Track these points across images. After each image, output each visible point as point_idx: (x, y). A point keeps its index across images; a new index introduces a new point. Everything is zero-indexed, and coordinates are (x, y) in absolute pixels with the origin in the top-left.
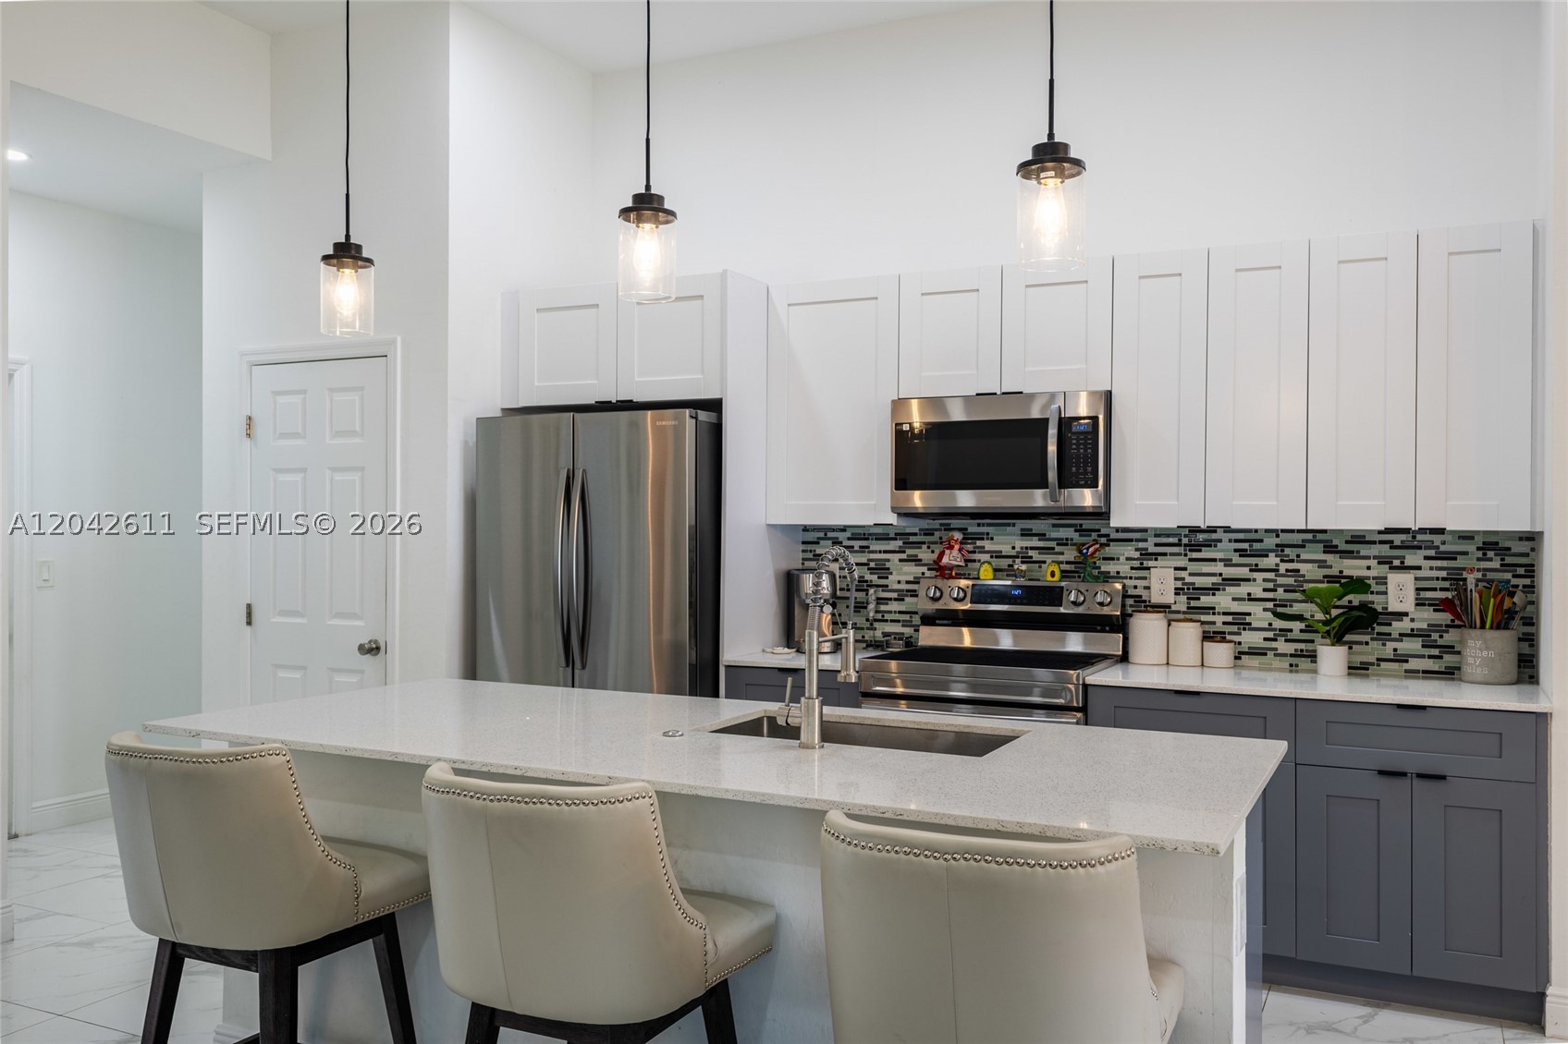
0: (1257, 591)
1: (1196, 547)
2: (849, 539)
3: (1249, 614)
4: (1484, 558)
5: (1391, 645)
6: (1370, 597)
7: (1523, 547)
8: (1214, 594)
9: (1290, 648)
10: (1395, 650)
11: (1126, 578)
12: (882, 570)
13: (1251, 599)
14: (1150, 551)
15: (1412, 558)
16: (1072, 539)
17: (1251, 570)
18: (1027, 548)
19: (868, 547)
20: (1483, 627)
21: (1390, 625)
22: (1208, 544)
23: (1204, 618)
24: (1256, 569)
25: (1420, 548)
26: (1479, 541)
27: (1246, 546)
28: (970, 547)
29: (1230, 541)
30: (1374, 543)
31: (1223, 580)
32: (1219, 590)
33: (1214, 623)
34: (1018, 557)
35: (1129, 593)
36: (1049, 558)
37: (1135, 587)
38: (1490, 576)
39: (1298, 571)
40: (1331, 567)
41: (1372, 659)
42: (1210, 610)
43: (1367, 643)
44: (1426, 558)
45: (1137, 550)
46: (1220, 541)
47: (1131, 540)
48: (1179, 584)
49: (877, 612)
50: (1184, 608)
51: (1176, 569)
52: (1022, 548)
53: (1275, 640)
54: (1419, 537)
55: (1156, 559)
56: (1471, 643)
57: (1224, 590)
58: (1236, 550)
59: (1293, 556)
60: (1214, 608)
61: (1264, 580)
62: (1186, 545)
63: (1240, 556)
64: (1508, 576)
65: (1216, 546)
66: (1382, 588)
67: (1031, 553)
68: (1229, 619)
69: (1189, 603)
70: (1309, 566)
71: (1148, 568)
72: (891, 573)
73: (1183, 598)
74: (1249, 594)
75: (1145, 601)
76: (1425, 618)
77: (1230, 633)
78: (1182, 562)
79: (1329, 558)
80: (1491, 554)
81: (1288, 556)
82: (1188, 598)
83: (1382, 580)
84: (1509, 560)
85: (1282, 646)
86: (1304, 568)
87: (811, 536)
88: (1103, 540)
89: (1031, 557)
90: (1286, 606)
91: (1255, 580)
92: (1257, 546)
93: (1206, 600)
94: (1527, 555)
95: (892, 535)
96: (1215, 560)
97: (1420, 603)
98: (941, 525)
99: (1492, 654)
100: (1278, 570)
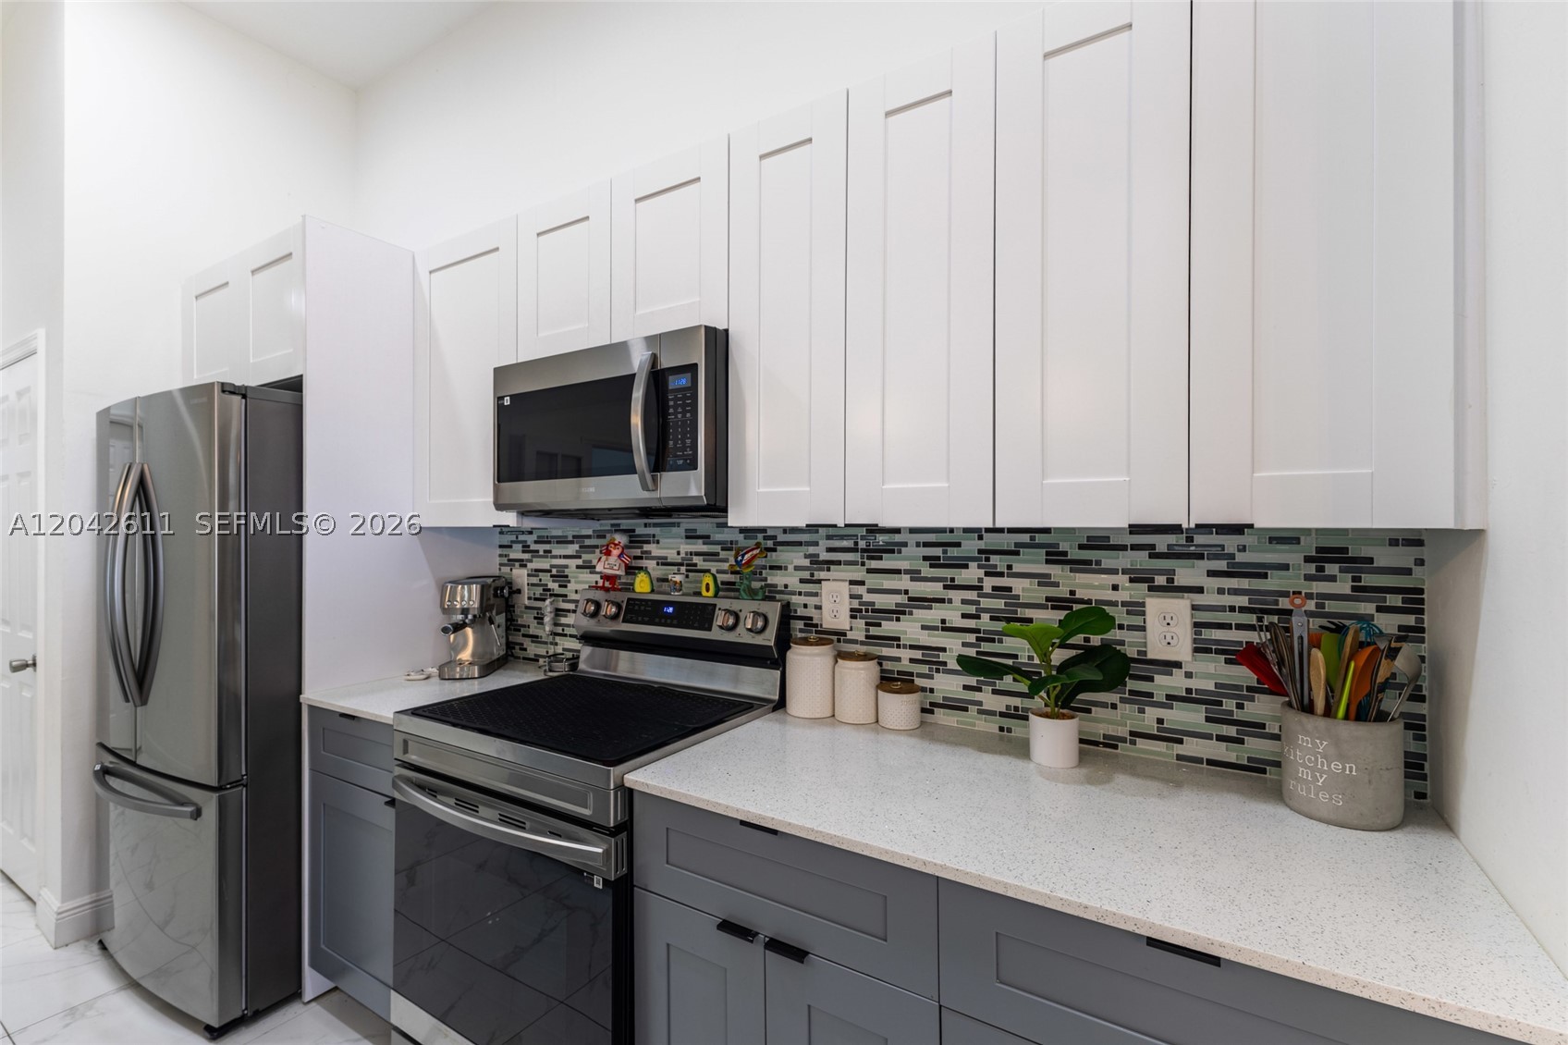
0: (955, 619)
1: (875, 553)
2: (536, 542)
3: (944, 650)
4: (1320, 576)
5: (1152, 713)
6: (1116, 634)
7: (1403, 557)
8: (898, 619)
9: (999, 703)
10: (1160, 721)
11: (793, 593)
12: (562, 578)
13: (945, 627)
14: (821, 558)
15: (1187, 574)
16: (737, 542)
17: (946, 587)
18: (691, 554)
19: (550, 552)
20: (1329, 712)
21: (1151, 679)
22: (890, 549)
23: (886, 652)
24: (951, 585)
25: (1201, 557)
26: (1309, 546)
27: (938, 552)
28: (637, 552)
29: (918, 545)
30: (1123, 548)
31: (910, 599)
32: (904, 613)
33: (898, 659)
34: (682, 564)
35: (799, 614)
36: (713, 567)
37: (805, 606)
38: (1331, 606)
39: (1010, 589)
40: (1056, 585)
41: (1122, 731)
42: (894, 640)
43: (1114, 706)
44: (1211, 574)
45: (806, 556)
46: (905, 545)
47: (800, 544)
48: (855, 604)
49: (556, 624)
50: (860, 636)
51: (852, 583)
52: (686, 554)
53: (979, 689)
54: (1199, 539)
55: (829, 570)
56: (1304, 740)
57: (911, 613)
58: (925, 558)
59: (1002, 568)
60: (898, 639)
61: (964, 602)
62: (863, 551)
63: (931, 566)
64: (1367, 608)
65: (900, 552)
66: (1137, 621)
67: (696, 559)
68: (918, 654)
69: (867, 630)
70: (1026, 583)
71: (819, 582)
72: (569, 582)
73: (860, 623)
74: (943, 621)
75: (816, 626)
76: (1210, 673)
77: (921, 675)
78: (858, 574)
79: (1055, 571)
80: (1332, 569)
81: (996, 566)
82: (867, 624)
83: (1136, 608)
84: (1368, 580)
85: (989, 700)
86: (1018, 586)
87: (507, 539)
88: (770, 544)
89: (695, 565)
90: (993, 640)
91: (950, 601)
92: (953, 552)
93: (888, 627)
94: (1408, 572)
95: (570, 538)
96: (898, 572)
97: (1201, 648)
98: (612, 525)
99: (1351, 769)
100: (980, 588)
